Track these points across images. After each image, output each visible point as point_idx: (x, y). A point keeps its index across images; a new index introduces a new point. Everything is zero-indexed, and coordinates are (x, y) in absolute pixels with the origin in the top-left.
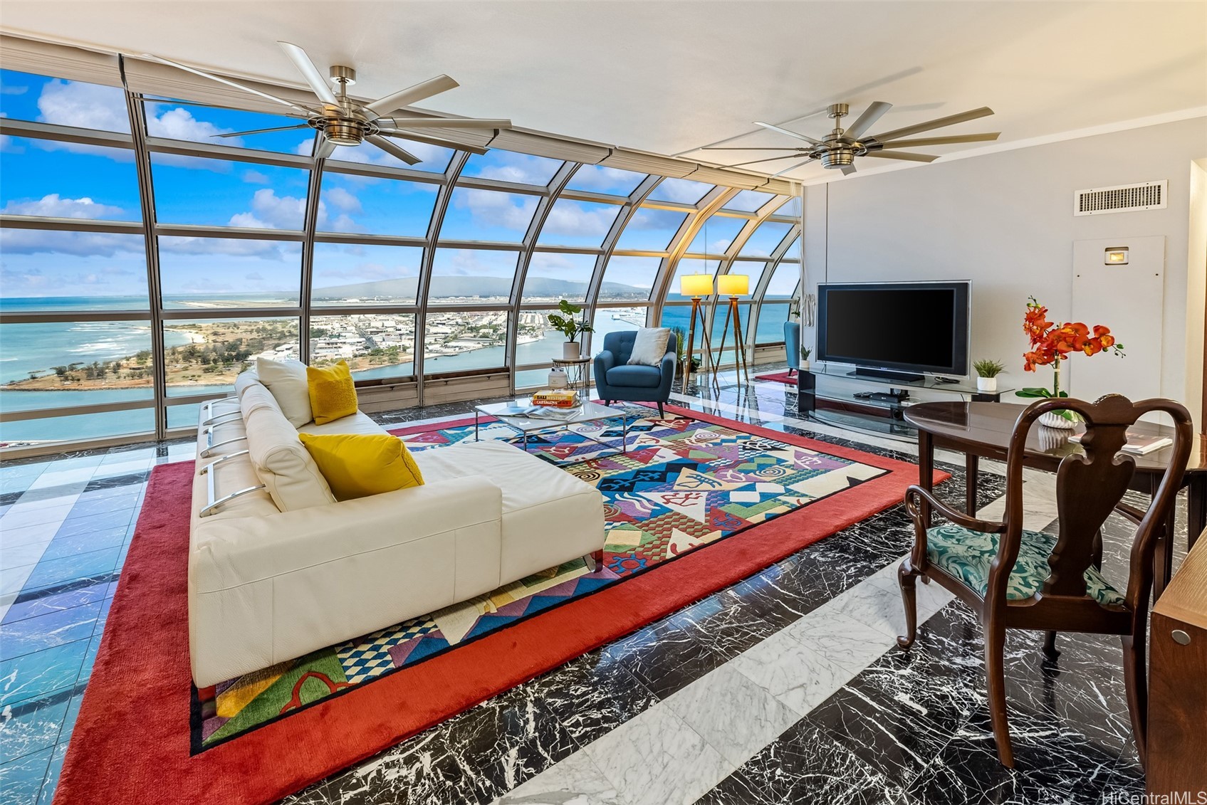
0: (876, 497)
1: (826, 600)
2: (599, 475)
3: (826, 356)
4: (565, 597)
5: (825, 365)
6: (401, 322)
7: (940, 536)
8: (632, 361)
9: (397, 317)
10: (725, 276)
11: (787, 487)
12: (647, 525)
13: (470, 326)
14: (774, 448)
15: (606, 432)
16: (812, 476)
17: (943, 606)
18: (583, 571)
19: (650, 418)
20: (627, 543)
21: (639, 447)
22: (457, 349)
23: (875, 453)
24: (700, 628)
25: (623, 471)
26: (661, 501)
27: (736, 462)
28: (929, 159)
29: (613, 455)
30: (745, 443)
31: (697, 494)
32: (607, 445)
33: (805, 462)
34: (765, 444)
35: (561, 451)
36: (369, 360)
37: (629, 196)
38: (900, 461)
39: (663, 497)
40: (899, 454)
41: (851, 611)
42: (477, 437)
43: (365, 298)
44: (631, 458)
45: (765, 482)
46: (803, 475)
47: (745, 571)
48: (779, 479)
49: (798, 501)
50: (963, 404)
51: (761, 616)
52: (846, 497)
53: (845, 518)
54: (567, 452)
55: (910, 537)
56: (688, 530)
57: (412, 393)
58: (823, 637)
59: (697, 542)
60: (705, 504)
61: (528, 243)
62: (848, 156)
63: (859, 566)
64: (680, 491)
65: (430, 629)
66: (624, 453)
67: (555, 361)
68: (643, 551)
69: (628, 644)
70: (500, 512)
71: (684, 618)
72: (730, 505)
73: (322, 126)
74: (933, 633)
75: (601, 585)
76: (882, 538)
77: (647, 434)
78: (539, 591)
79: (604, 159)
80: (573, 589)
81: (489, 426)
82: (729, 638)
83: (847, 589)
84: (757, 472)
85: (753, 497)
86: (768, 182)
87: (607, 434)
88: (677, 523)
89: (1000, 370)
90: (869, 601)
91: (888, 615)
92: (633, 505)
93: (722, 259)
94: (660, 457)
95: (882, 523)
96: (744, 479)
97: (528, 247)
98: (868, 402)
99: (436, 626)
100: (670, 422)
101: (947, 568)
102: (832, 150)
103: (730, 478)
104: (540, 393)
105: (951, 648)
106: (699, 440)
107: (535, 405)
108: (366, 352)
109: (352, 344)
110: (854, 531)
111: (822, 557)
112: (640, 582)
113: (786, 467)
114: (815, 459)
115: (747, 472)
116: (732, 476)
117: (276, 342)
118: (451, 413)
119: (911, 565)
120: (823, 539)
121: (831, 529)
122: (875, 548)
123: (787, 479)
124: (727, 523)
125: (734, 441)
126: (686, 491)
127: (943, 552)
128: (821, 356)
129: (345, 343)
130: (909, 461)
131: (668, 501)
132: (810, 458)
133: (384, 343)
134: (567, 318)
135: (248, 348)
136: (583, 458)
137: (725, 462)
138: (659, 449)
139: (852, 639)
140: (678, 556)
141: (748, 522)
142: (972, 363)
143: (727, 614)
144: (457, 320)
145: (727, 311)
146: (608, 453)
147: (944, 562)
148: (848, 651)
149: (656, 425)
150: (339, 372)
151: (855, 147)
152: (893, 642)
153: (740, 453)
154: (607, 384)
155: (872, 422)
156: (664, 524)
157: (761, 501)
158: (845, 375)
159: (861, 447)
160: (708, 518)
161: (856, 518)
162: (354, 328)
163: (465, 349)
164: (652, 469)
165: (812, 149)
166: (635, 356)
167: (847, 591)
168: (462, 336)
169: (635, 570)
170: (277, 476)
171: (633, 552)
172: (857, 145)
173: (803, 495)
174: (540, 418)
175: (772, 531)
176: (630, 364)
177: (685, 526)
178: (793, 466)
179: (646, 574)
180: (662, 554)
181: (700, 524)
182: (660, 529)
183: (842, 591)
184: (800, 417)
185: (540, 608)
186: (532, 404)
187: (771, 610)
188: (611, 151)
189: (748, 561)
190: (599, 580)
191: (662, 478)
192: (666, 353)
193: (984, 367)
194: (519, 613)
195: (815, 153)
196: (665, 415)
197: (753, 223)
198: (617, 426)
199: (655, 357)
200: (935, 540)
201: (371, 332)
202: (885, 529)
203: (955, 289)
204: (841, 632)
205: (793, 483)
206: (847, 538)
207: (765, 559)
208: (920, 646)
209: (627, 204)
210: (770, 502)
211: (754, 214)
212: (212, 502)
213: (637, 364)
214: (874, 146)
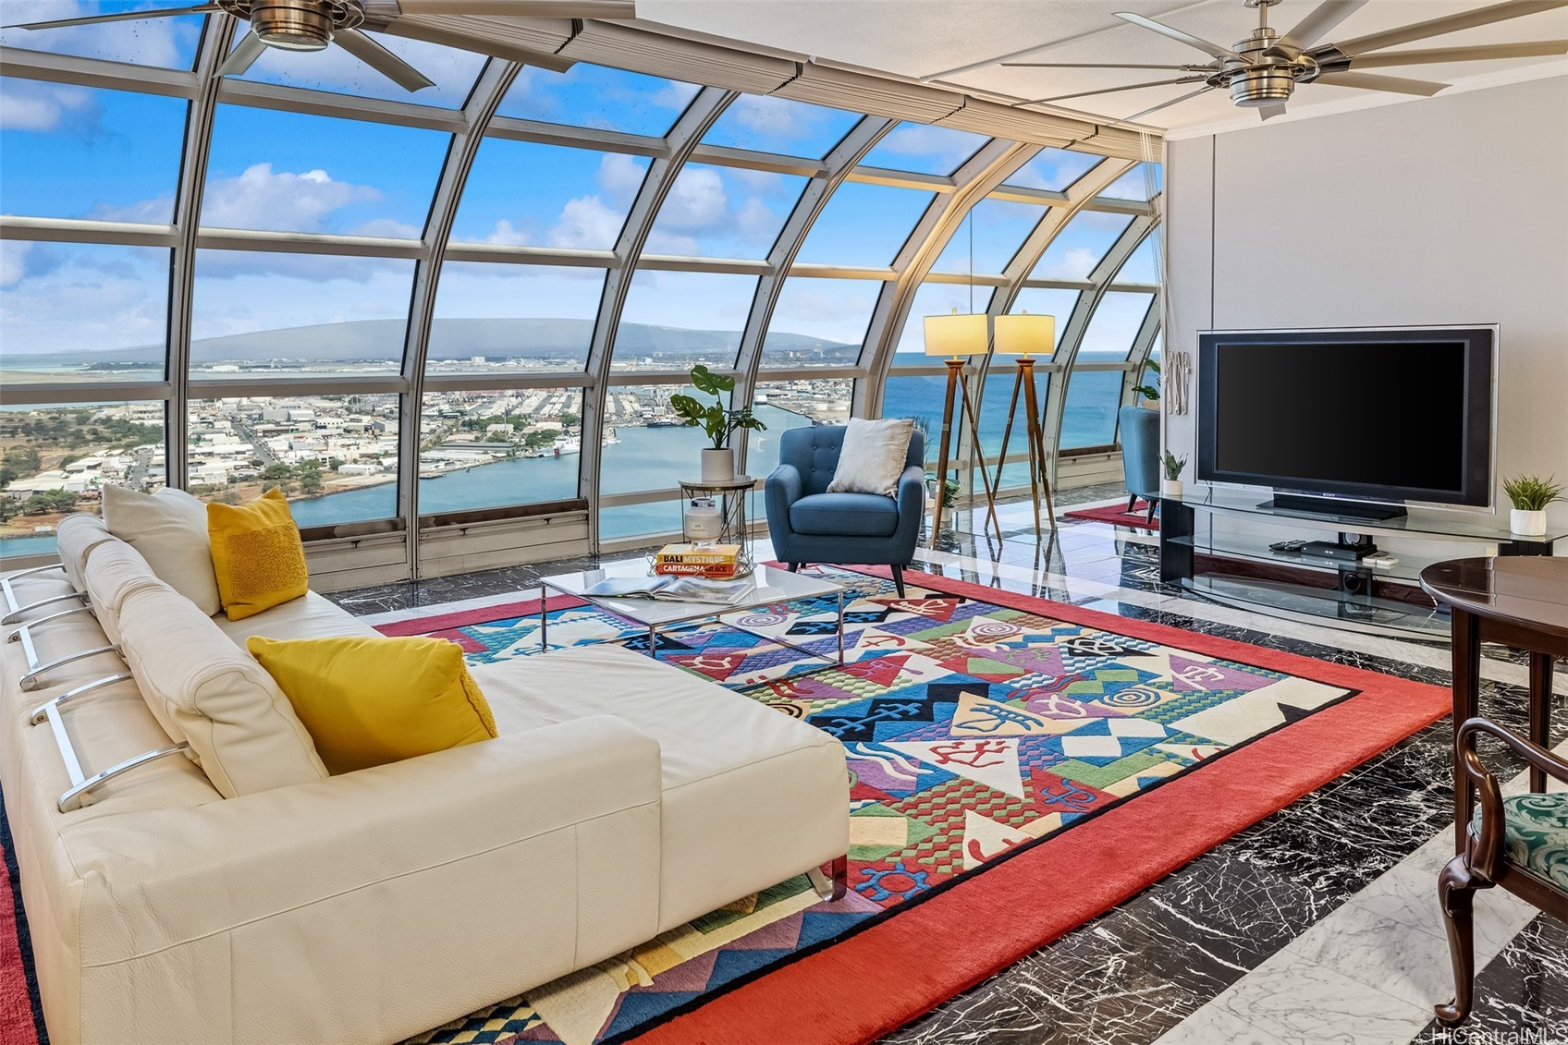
0: (1340, 741)
1: (1283, 942)
2: (800, 710)
3: (1215, 471)
4: (782, 950)
5: (1211, 489)
6: (325, 411)
7: (1524, 812)
8: (837, 485)
9: (318, 402)
10: (1006, 316)
11: (1169, 726)
12: (915, 806)
13: (467, 418)
14: (1128, 652)
15: (798, 625)
16: (1212, 704)
17: (1504, 945)
18: (807, 899)
19: (878, 597)
20: (883, 842)
21: (867, 653)
22: (442, 465)
23: (1321, 657)
24: (1055, 1002)
25: (845, 702)
26: (932, 759)
27: (1061, 678)
28: (1428, 89)
29: (820, 670)
30: (1071, 642)
31: (998, 744)
32: (803, 651)
33: (1192, 677)
34: (1109, 644)
35: (714, 665)
36: (260, 489)
37: (824, 159)
38: (1370, 672)
39: (934, 750)
40: (1366, 659)
41: (1335, 960)
42: (544, 640)
43: (250, 363)
44: (857, 675)
45: (1124, 717)
46: (1194, 702)
47: (1122, 890)
48: (1150, 710)
49: (1195, 752)
50: (1483, 561)
51: (1168, 976)
52: (1285, 743)
53: (1291, 784)
54: (727, 666)
55: (1417, 816)
56: (996, 813)
57: (396, 553)
58: (1292, 1011)
59: (1018, 836)
60: (1018, 763)
61: (624, 251)
62: (1284, 83)
63: (1332, 874)
64: (965, 737)
65: (524, 1023)
66: (839, 666)
67: (685, 487)
68: (918, 857)
69: (922, 1038)
70: (659, 786)
71: (1022, 985)
72: (1066, 763)
73: (248, 9)
74: (1496, 997)
75: (847, 925)
76: (1365, 819)
77: (877, 628)
78: (729, 941)
79: (785, 84)
80: (795, 934)
81: (562, 618)
82: (1116, 1020)
83: (1319, 918)
84: (1106, 699)
85: (1106, 746)
86: (1097, 133)
87: (799, 629)
88: (972, 801)
89: (1552, 495)
90: (1365, 939)
91: (1405, 965)
92: (880, 768)
93: (997, 286)
94: (913, 672)
95: (1359, 791)
96: (1084, 713)
97: (624, 259)
98: (1298, 560)
99: (536, 1017)
100: (917, 603)
101: (1548, 873)
102: (1254, 69)
103: (1055, 711)
104: (670, 550)
105: (1534, 1023)
106: (981, 639)
107: (662, 573)
108: (255, 473)
109: (225, 456)
110: (1310, 808)
111: (1261, 858)
112: (923, 916)
113: (1159, 688)
114: (1211, 671)
115: (1086, 699)
116: (1058, 706)
117: (67, 453)
118: (477, 592)
119: (1468, 869)
120: (1255, 826)
121: (1266, 804)
122: (1356, 839)
123: (1165, 712)
124: (1070, 798)
125: (1050, 639)
126: (976, 738)
127: (1536, 843)
128: (1205, 473)
129: (210, 454)
130: (1387, 672)
131: (946, 759)
132: (1200, 670)
133: (291, 454)
134: (706, 400)
135: (8, 466)
136: (762, 677)
137: (1040, 679)
138: (908, 657)
139: (1348, 1013)
140: (986, 863)
141: (1108, 795)
142: (1501, 483)
143: (1100, 974)
144: (442, 407)
145: (1013, 387)
146: (809, 666)
147: (1541, 863)
148: (1346, 1037)
149: (890, 610)
150: (271, 513)
151: (1298, 65)
152: (1425, 1013)
153: (1064, 662)
154: (793, 531)
155: (1304, 599)
156: (947, 803)
157: (1125, 755)
158: (1254, 509)
159: (1292, 646)
160: (1030, 789)
161: (1311, 782)
162: (228, 424)
163: (458, 466)
164: (903, 696)
165: (1214, 67)
166: (843, 475)
167: (1320, 922)
168: (450, 438)
169: (909, 894)
170: (216, 725)
171: (898, 859)
172: (1302, 60)
173: (1203, 741)
174: (676, 599)
175: (1158, 811)
176: (833, 491)
177: (988, 806)
178: (1172, 684)
179: (932, 901)
180: (956, 862)
181: (1016, 801)
182: (942, 812)
183: (1311, 923)
184: (1164, 590)
185: (737, 974)
186: (654, 573)
187: (1183, 962)
188: (799, 67)
189: (1124, 870)
190: (842, 916)
191: (925, 714)
192: (906, 468)
193: (1524, 490)
194: (699, 986)
195: (1218, 75)
196: (907, 590)
197: (1058, 213)
198: (816, 612)
199: (884, 477)
200: (1517, 820)
201: (264, 432)
202: (1368, 802)
203: (1467, 343)
204: (1323, 1000)
205: (1178, 718)
206: (1299, 822)
207: (1154, 865)
208: (1476, 1023)
209: (821, 174)
210: (1141, 756)
211: (1061, 196)
212: (79, 782)
213: (847, 491)
214: (1333, 62)
